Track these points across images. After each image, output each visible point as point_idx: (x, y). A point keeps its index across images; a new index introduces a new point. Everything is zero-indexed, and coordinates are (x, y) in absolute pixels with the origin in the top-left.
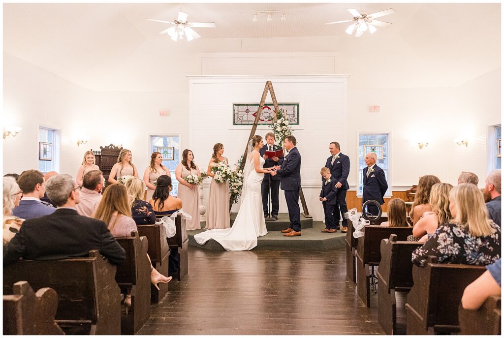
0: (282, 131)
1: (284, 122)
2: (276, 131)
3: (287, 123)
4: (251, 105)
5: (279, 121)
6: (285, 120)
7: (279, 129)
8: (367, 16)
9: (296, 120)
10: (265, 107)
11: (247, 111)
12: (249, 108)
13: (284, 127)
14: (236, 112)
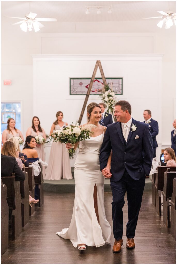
0: (109, 101)
1: (110, 94)
2: (105, 101)
3: (113, 94)
4: (84, 79)
5: (107, 93)
6: (112, 92)
7: (107, 99)
8: (173, 14)
9: (121, 91)
10: (95, 81)
11: (81, 84)
12: (83, 81)
13: (110, 98)
14: (72, 84)
